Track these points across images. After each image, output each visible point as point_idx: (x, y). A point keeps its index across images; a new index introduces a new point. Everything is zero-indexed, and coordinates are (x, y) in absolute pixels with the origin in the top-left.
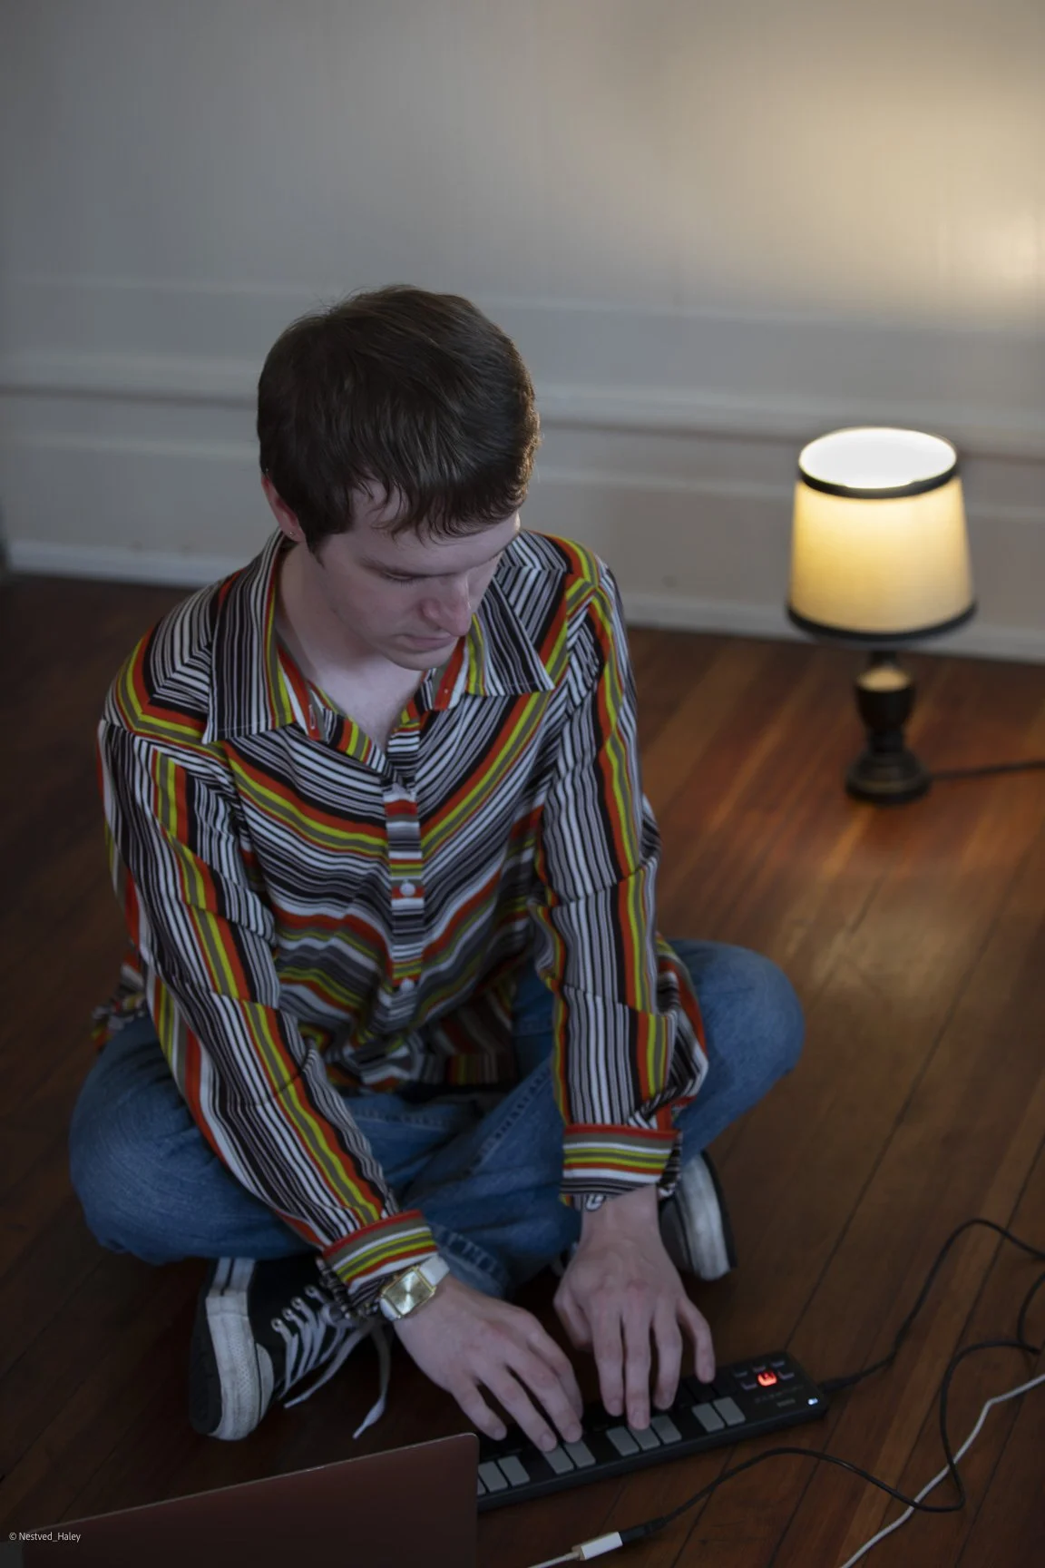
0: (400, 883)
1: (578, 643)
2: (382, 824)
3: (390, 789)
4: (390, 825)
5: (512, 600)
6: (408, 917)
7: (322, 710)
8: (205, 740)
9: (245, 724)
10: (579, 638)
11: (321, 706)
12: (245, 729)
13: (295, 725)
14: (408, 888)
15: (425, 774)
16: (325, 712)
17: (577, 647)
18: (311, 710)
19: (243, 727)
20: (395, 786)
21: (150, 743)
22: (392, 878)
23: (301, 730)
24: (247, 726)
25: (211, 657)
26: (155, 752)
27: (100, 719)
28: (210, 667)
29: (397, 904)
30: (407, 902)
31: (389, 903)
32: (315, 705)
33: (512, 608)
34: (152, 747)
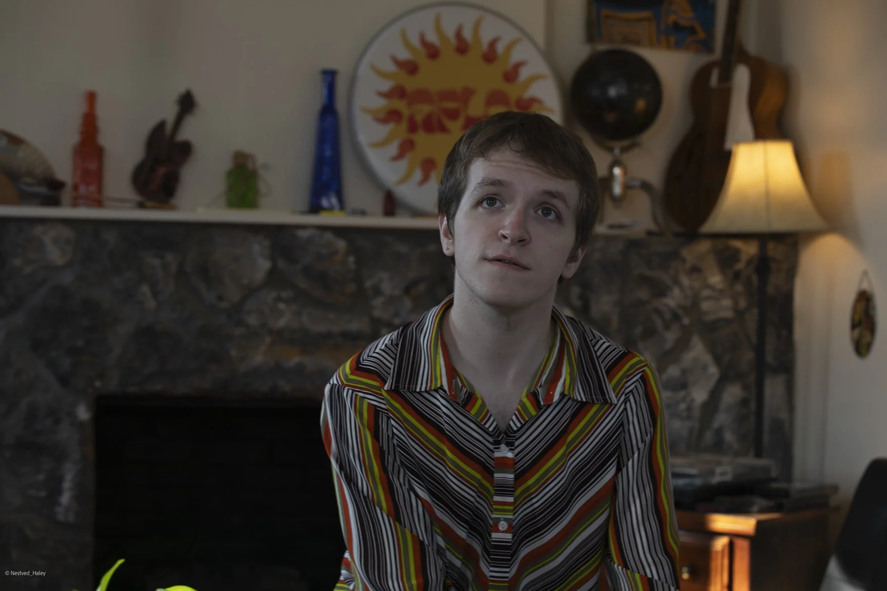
0: (499, 520)
1: (635, 389)
2: (491, 473)
3: (499, 448)
4: (496, 475)
5: (596, 348)
6: (501, 547)
7: (460, 386)
8: (386, 388)
9: (413, 385)
10: (636, 387)
11: (460, 384)
12: (413, 387)
13: (441, 388)
14: (503, 525)
15: (521, 442)
16: (462, 388)
17: (634, 391)
18: (454, 384)
19: (411, 386)
20: (503, 446)
21: (353, 391)
22: (494, 516)
23: (445, 391)
24: (414, 386)
25: (397, 350)
26: (356, 395)
27: (327, 384)
28: (396, 355)
29: (495, 536)
30: (502, 535)
31: (490, 536)
32: (457, 382)
33: (596, 352)
34: (355, 392)
